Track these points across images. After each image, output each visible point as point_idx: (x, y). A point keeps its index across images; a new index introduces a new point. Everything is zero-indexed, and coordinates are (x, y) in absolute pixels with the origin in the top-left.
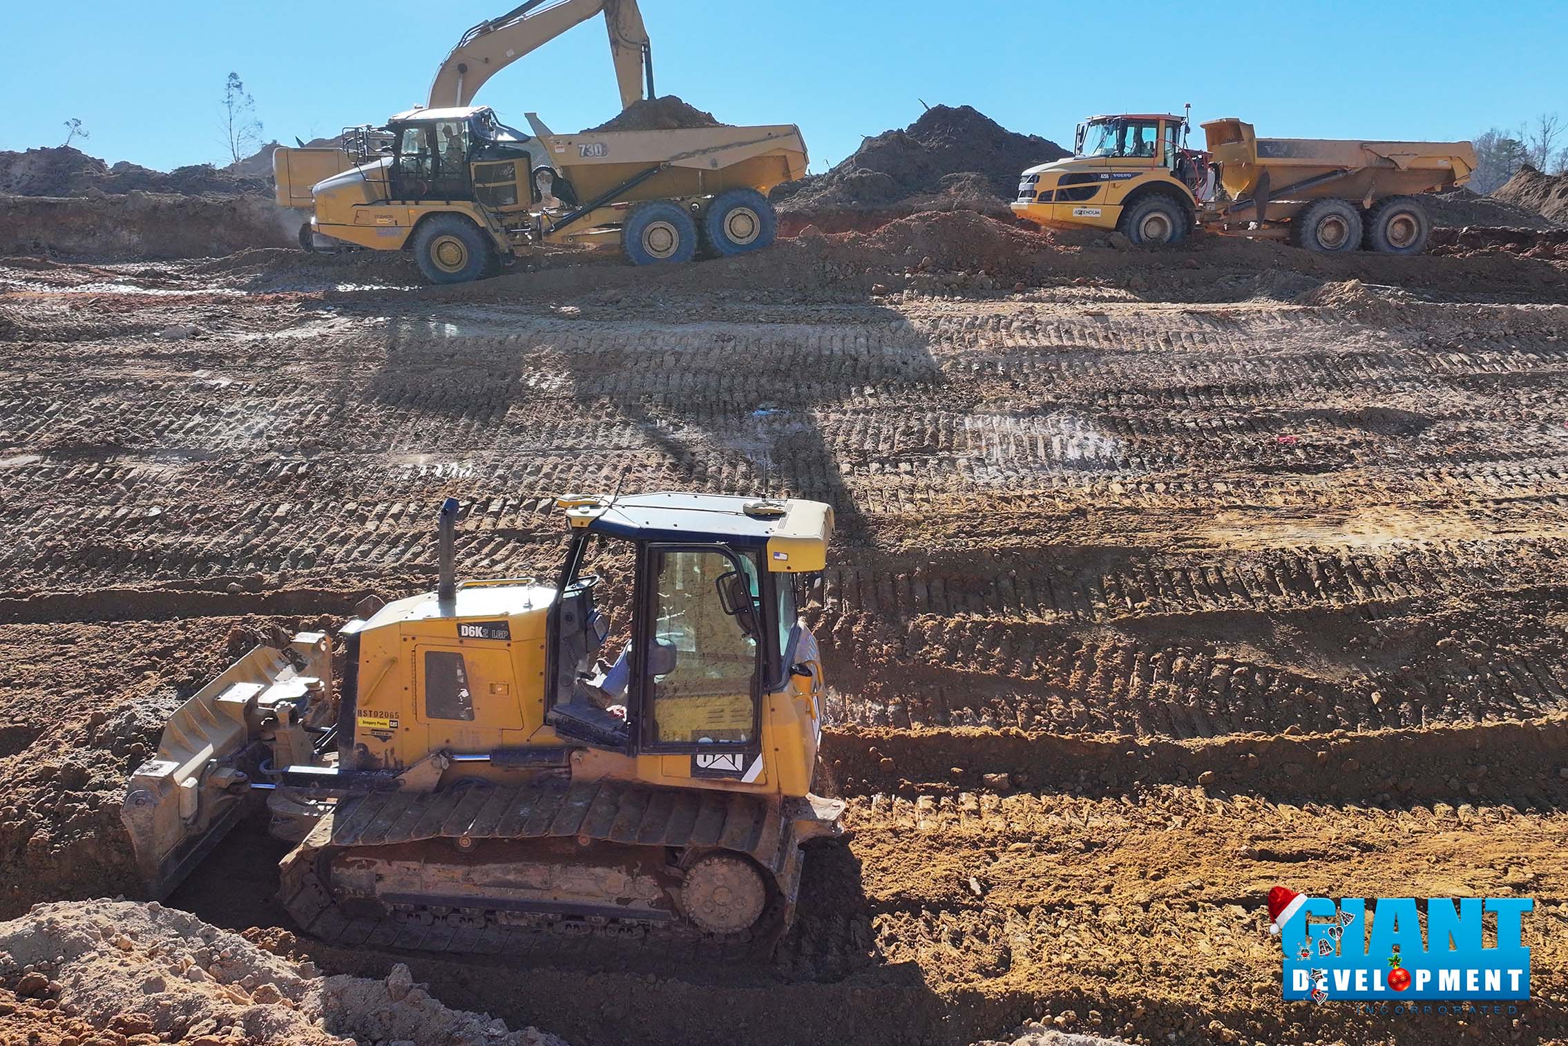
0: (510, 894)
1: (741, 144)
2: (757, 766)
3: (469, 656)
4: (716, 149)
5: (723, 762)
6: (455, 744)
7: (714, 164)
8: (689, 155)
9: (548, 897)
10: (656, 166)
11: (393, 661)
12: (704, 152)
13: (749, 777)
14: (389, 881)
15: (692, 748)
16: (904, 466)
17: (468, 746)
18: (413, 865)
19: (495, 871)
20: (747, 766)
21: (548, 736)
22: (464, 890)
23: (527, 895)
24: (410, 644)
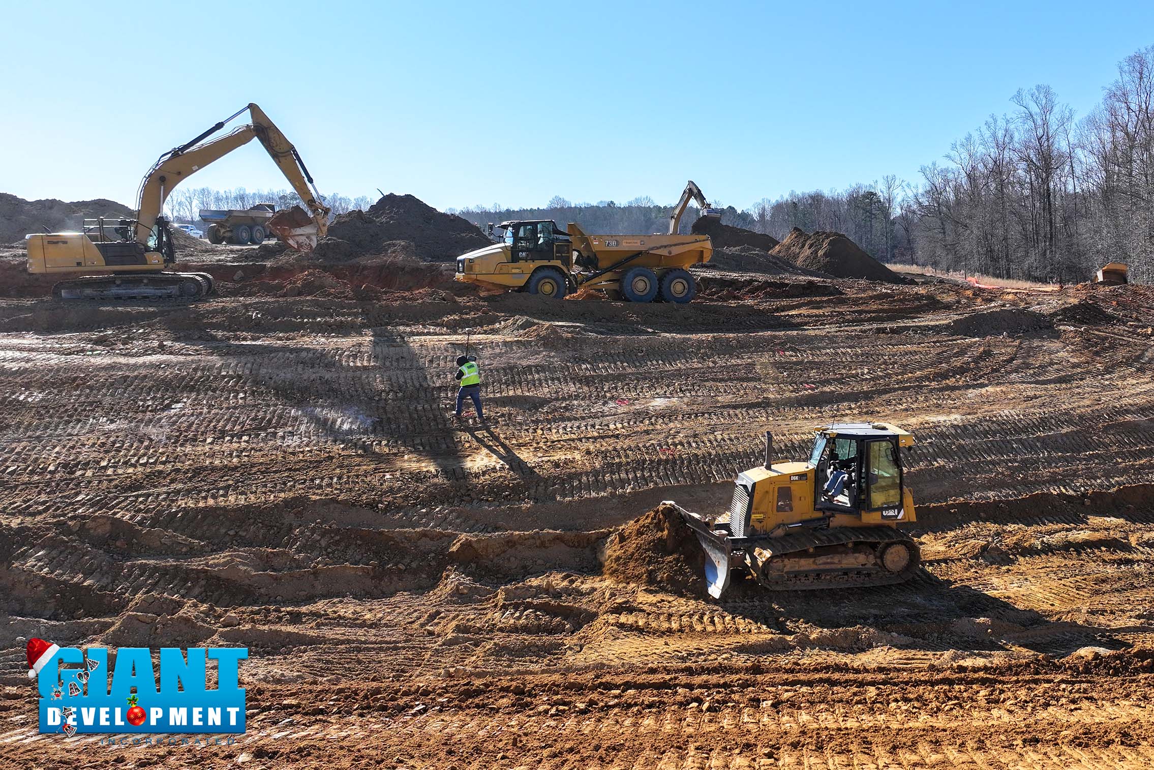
0: (828, 567)
1: (683, 244)
2: (902, 512)
3: (793, 487)
4: (671, 246)
5: (891, 513)
6: (785, 522)
7: (670, 253)
8: (658, 248)
9: (839, 567)
10: (639, 253)
11: (767, 492)
12: (665, 247)
13: (899, 517)
14: (788, 567)
15: (881, 509)
16: (245, 438)
17: (789, 522)
18: (797, 560)
19: (822, 560)
20: (899, 513)
21: (819, 515)
22: (814, 567)
23: (833, 566)
24: (772, 486)
